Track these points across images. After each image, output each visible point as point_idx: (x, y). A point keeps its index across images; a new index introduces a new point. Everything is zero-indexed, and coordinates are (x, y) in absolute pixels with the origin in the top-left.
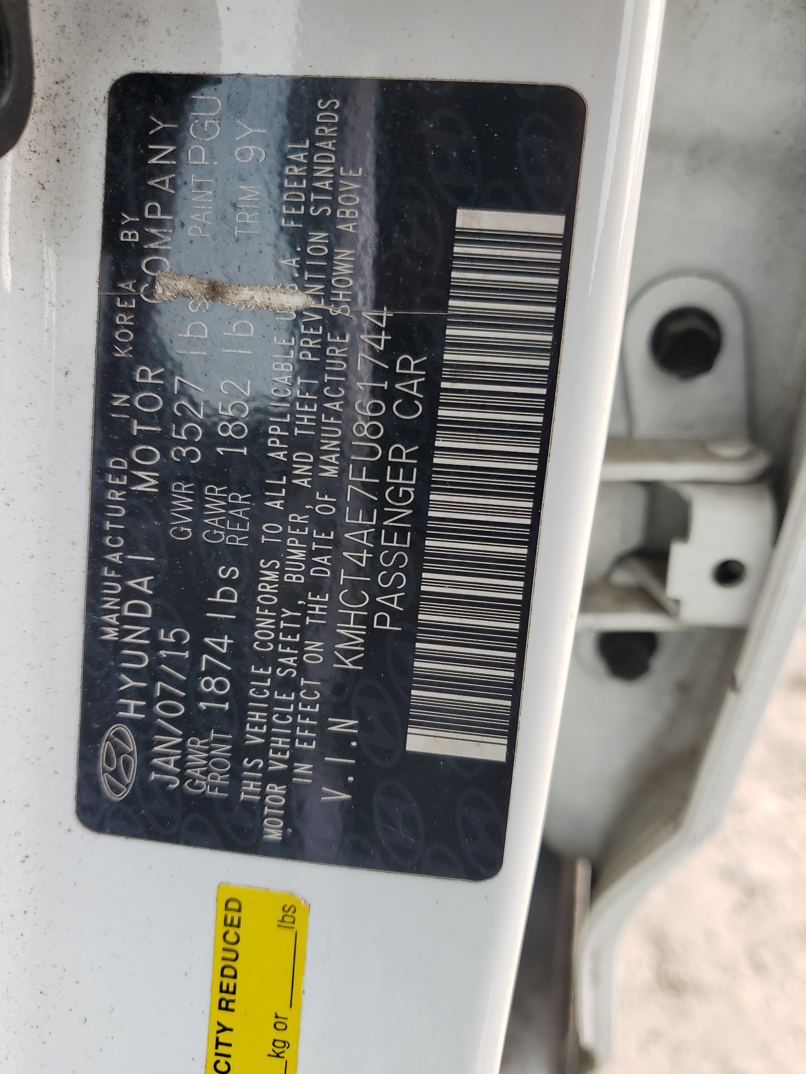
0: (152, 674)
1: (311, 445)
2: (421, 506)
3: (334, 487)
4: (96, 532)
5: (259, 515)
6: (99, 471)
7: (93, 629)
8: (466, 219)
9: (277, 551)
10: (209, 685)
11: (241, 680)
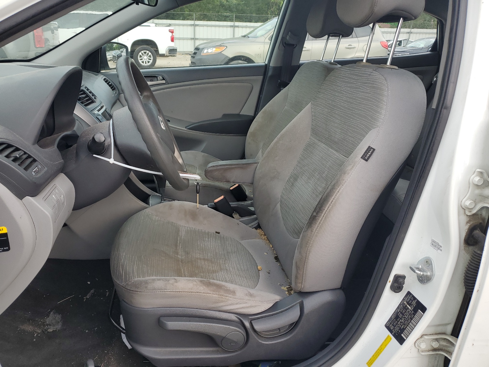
0: (393, 321)
1: (406, 315)
2: (409, 323)
3: (406, 318)
4: (394, 313)
5: (402, 317)
6: (397, 309)
7: (392, 316)
8: (419, 310)
9: (402, 319)
10: (395, 323)
11: (396, 325)
